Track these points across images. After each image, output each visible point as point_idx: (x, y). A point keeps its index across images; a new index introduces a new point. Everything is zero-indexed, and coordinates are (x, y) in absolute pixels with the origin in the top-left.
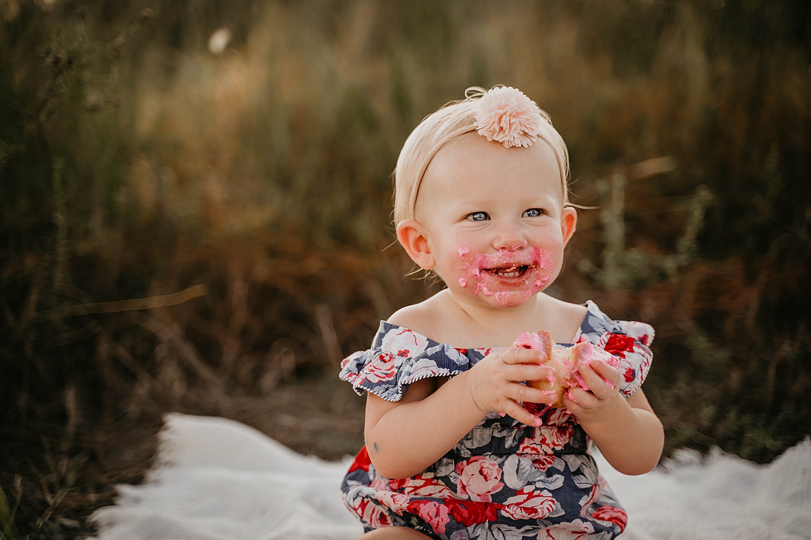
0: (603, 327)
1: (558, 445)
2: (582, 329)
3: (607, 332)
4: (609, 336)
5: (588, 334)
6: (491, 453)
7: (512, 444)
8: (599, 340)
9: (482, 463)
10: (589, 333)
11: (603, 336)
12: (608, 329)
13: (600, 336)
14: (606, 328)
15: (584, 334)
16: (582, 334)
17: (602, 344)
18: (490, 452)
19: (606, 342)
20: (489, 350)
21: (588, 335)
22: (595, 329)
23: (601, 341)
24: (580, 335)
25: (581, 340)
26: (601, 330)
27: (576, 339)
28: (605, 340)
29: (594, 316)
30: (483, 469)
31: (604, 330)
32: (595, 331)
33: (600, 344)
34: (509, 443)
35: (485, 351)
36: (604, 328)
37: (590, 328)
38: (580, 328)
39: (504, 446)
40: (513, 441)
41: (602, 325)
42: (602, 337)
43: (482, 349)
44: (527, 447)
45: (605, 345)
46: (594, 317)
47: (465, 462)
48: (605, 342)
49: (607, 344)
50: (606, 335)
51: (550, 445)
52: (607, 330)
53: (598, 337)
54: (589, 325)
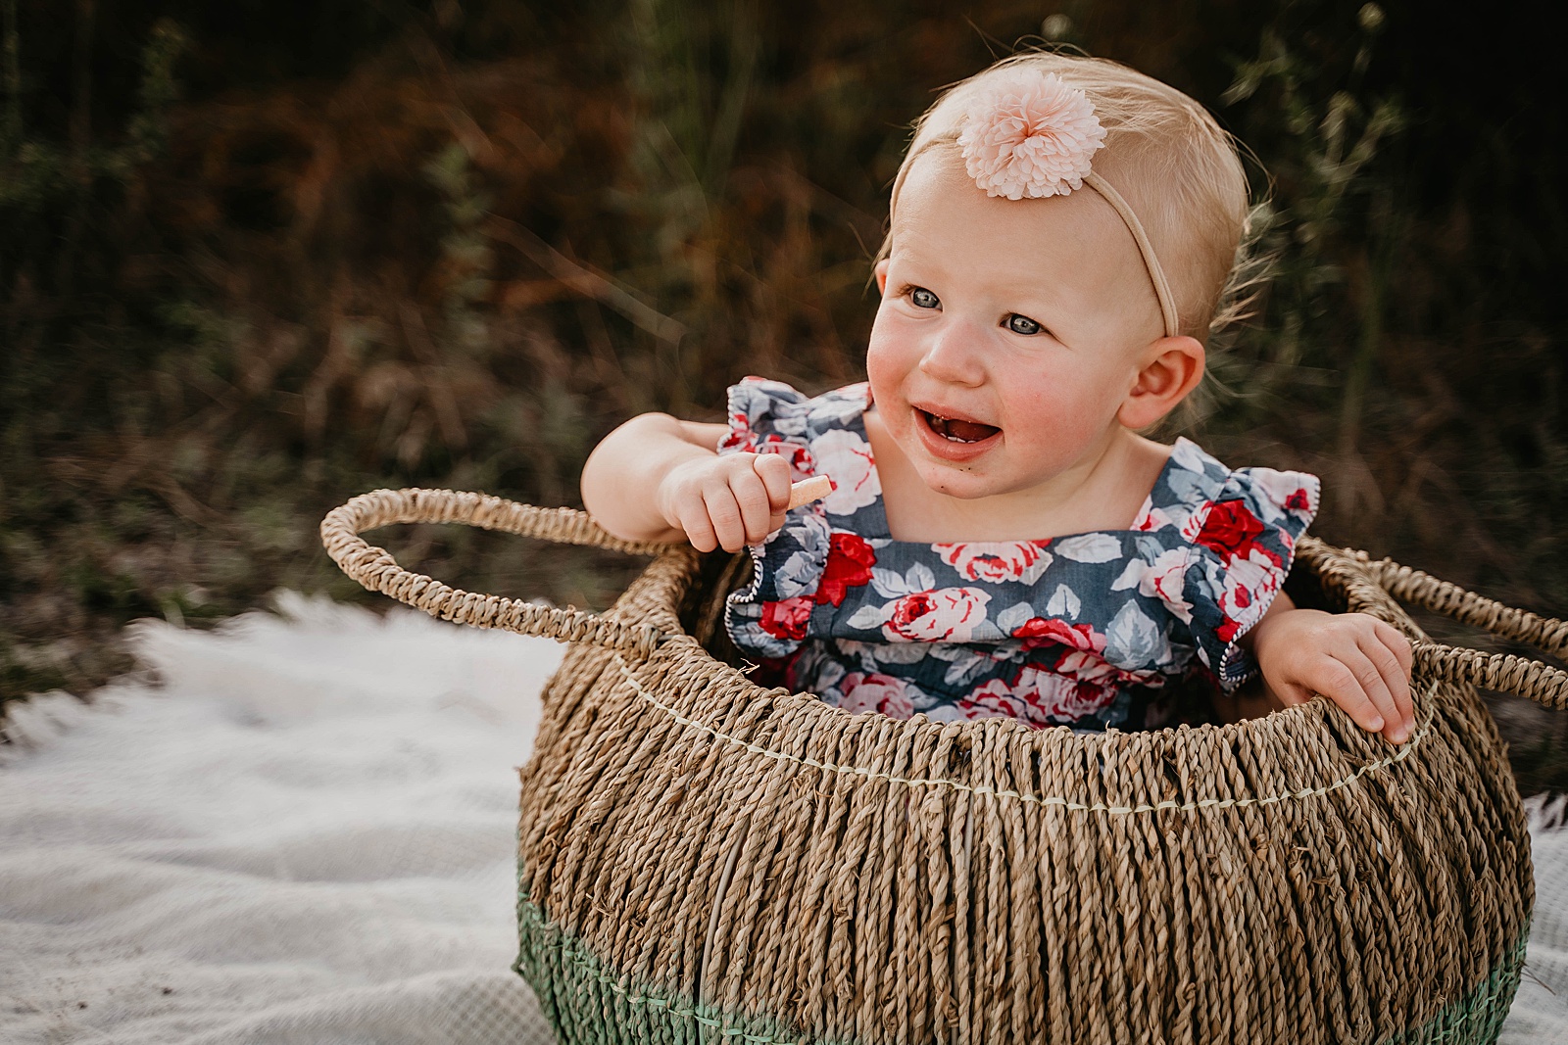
0: (1198, 491)
1: (1064, 713)
2: (1153, 500)
3: (1205, 502)
4: (1209, 510)
5: (1166, 509)
6: (913, 681)
7: (959, 679)
8: (1188, 521)
9: (889, 692)
10: (1167, 506)
11: (1197, 512)
12: (1209, 495)
13: (1190, 511)
14: (1205, 492)
15: (1156, 510)
16: (1152, 509)
17: (1193, 527)
18: (913, 678)
19: (1202, 525)
20: (961, 548)
21: (1165, 511)
22: (1180, 497)
23: (1191, 522)
24: (1148, 512)
25: (1151, 521)
26: (1195, 498)
27: (1140, 521)
28: (1200, 520)
29: (1182, 468)
30: (887, 704)
31: (1201, 498)
32: (1180, 502)
33: (1189, 527)
34: (954, 676)
35: (952, 550)
36: (1201, 494)
37: (1170, 496)
38: (1149, 498)
39: (942, 678)
40: (964, 677)
41: (1197, 488)
42: (1194, 514)
43: (949, 546)
44: (992, 695)
45: (1199, 530)
46: (1183, 472)
47: (861, 676)
48: (1199, 524)
49: (1204, 529)
50: (1203, 509)
51: (1046, 710)
52: (1206, 498)
53: (1186, 514)
54: (1170, 490)
